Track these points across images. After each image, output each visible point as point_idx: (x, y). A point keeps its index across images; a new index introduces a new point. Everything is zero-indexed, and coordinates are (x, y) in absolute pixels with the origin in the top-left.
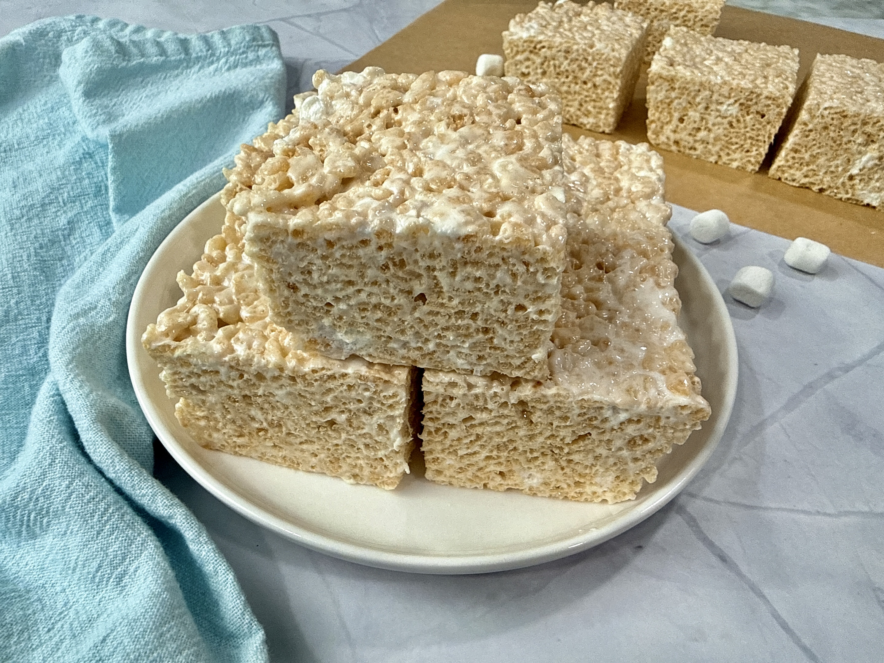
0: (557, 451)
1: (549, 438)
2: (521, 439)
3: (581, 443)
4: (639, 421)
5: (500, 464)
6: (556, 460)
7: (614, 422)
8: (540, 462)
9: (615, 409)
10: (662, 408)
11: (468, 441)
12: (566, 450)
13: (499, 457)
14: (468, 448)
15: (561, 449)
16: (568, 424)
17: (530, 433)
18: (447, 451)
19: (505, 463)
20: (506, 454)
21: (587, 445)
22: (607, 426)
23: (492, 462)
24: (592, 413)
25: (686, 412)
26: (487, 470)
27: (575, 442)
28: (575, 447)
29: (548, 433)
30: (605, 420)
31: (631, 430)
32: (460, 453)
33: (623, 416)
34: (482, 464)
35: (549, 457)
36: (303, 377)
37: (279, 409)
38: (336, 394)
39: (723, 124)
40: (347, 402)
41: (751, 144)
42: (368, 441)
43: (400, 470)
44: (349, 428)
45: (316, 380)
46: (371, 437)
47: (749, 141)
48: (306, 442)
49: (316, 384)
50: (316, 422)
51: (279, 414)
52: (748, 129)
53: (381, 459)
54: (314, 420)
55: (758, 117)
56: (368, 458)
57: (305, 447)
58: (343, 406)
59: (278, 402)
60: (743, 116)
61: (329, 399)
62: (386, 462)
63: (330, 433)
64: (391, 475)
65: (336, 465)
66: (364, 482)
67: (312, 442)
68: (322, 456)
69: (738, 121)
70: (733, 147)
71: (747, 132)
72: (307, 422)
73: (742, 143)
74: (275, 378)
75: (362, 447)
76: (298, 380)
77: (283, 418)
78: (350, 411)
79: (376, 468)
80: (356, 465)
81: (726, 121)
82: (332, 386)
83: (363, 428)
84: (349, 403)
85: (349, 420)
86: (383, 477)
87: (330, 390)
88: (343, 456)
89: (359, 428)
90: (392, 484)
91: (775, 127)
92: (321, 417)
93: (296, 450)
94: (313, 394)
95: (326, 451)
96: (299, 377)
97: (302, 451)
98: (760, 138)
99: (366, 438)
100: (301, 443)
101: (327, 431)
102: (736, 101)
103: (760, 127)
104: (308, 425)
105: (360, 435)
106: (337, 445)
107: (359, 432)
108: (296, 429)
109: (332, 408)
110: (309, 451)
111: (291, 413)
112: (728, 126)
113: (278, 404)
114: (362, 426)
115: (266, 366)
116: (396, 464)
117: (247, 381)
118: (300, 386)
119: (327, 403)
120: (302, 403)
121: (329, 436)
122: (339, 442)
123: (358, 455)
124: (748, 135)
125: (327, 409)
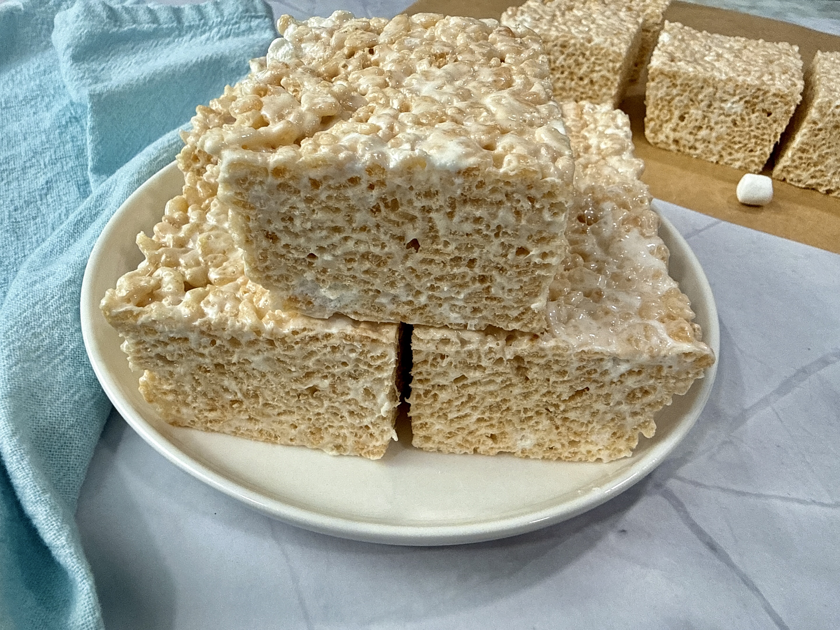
0: (552, 409)
1: (544, 395)
2: (515, 398)
3: (579, 399)
4: (640, 372)
5: (492, 426)
6: (551, 419)
7: (614, 375)
8: (533, 422)
9: (616, 360)
10: (665, 356)
11: (459, 403)
12: (562, 408)
13: (491, 419)
14: (459, 411)
15: (557, 406)
16: (566, 378)
17: (526, 391)
18: (437, 415)
19: (497, 424)
20: (499, 415)
21: (584, 400)
22: (607, 379)
23: (483, 424)
24: (591, 366)
25: (689, 360)
26: (478, 433)
27: (572, 398)
28: (572, 404)
29: (544, 390)
30: (605, 373)
31: (631, 382)
32: (451, 416)
33: (623, 368)
34: (473, 428)
35: (544, 415)
36: (283, 340)
37: (255, 377)
38: (318, 357)
39: (726, 122)
40: (330, 366)
41: (756, 143)
42: (353, 408)
43: (387, 438)
44: (332, 395)
45: (297, 343)
46: (356, 403)
47: (753, 140)
48: (285, 412)
49: (296, 347)
50: (296, 390)
51: (255, 383)
52: (753, 128)
53: (367, 427)
54: (294, 387)
55: (764, 115)
56: (353, 426)
57: (283, 418)
58: (326, 371)
59: (254, 369)
60: (748, 114)
61: (311, 363)
62: (372, 430)
63: (311, 400)
64: (378, 444)
65: (318, 436)
66: (348, 453)
67: (291, 412)
68: (303, 427)
69: (743, 119)
70: (736, 147)
71: (752, 131)
72: (287, 390)
73: (746, 142)
74: (252, 343)
75: (346, 414)
76: (277, 344)
77: (260, 387)
78: (333, 375)
79: (361, 437)
80: (339, 435)
81: (729, 119)
82: (314, 349)
83: (347, 394)
84: (333, 366)
85: (332, 386)
86: (368, 446)
87: (312, 353)
88: (326, 426)
89: (343, 394)
90: (378, 453)
91: (781, 126)
92: (302, 383)
93: (274, 422)
94: (293, 358)
95: (307, 422)
96: (278, 340)
97: (281, 422)
98: (766, 137)
99: (350, 405)
100: (279, 414)
101: (308, 399)
102: (741, 99)
103: (766, 125)
104: (288, 393)
105: (344, 402)
106: (319, 414)
107: (344, 398)
108: (274, 399)
109: (313, 373)
110: (287, 422)
111: (268, 381)
112: (732, 125)
113: (255, 372)
114: (347, 391)
115: (241, 329)
116: (383, 431)
117: (221, 347)
118: (279, 350)
119: (308, 367)
120: (280, 369)
121: (310, 404)
122: (321, 411)
123: (342, 424)
124: (752, 134)
125: (309, 375)
